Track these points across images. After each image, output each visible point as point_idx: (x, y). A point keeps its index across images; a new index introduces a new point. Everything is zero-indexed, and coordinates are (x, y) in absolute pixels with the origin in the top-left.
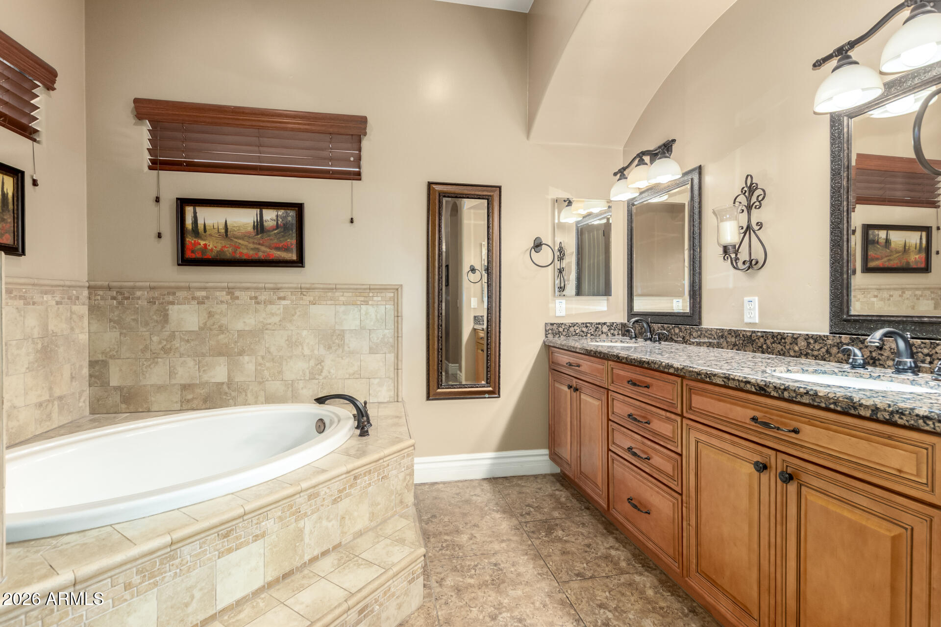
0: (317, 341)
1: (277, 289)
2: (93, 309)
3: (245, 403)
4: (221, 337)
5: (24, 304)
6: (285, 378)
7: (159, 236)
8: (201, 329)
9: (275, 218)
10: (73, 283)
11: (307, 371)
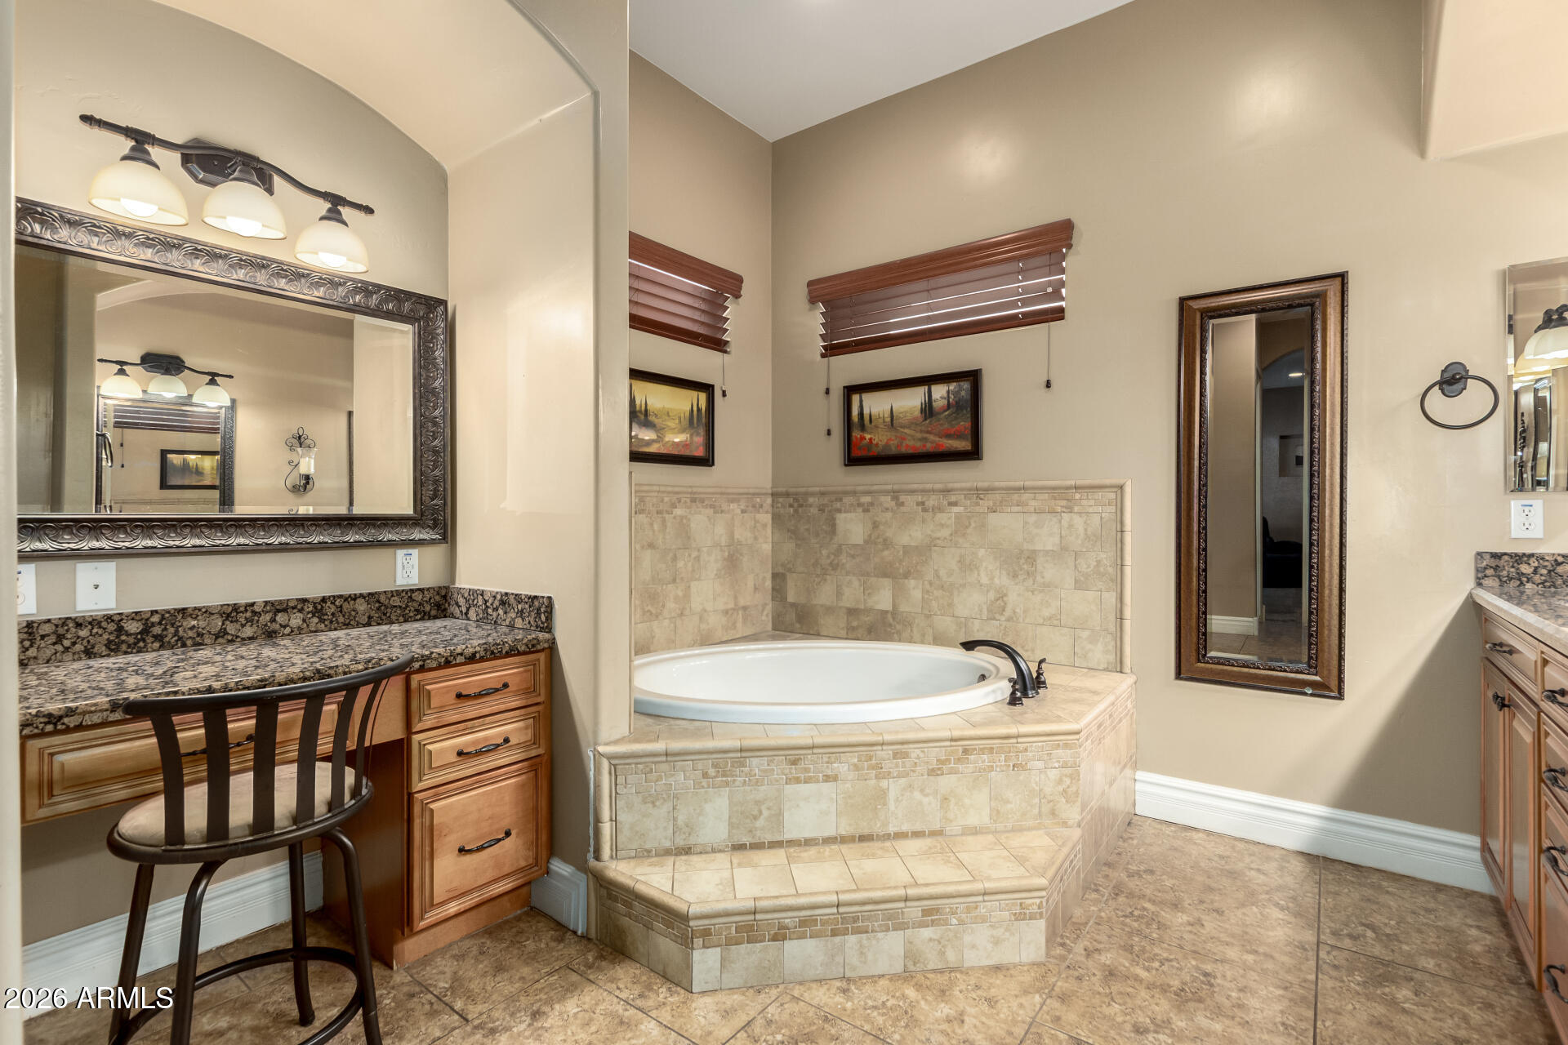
0: (998, 564)
1: (946, 491)
2: (777, 518)
3: (911, 641)
4: (886, 553)
5: (715, 513)
6: (956, 614)
7: (829, 433)
8: (866, 542)
9: (945, 395)
10: (757, 491)
11: (985, 607)
